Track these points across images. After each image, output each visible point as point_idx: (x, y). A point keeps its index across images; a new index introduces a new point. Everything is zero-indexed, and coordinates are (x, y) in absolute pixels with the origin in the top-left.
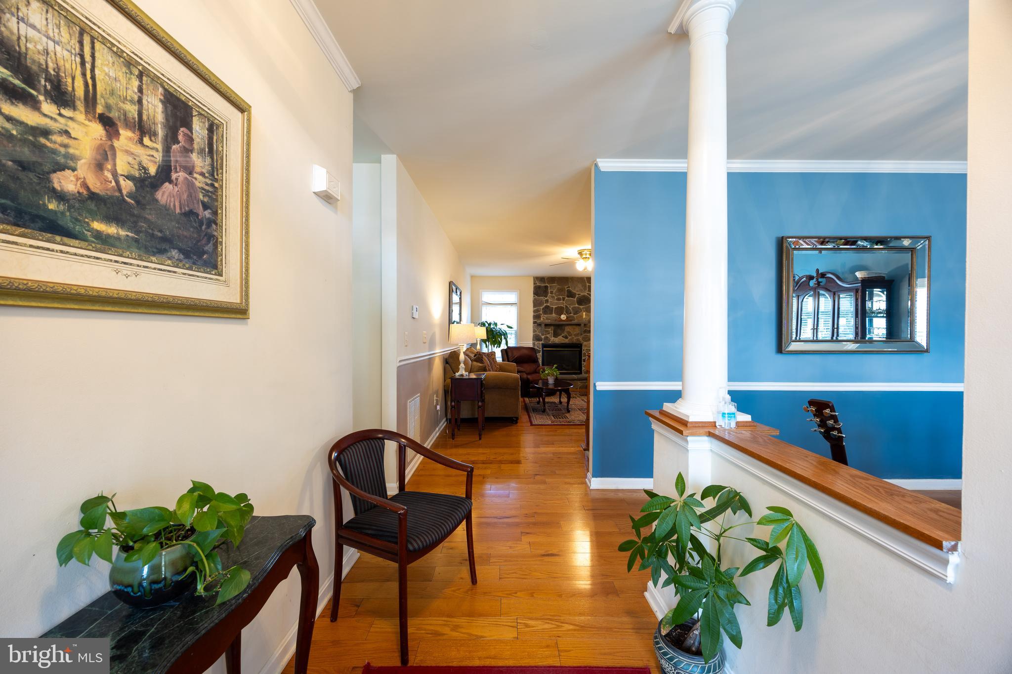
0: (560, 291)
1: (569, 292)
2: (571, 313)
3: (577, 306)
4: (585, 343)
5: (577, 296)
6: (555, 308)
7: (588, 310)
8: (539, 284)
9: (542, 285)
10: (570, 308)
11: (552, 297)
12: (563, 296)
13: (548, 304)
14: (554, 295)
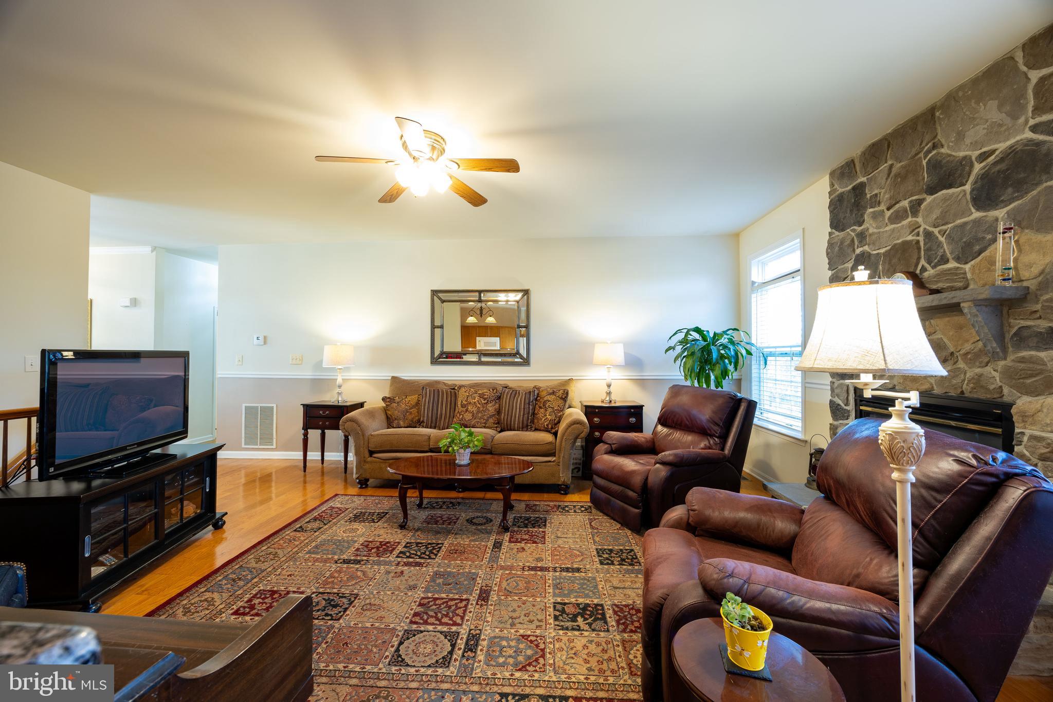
0: (902, 178)
1: (935, 165)
2: (944, 261)
3: (976, 215)
4: (1024, 403)
5: (977, 167)
6: (885, 254)
8: (841, 190)
9: (850, 187)
10: (942, 239)
11: (875, 216)
12: (914, 198)
13: (866, 248)
14: (883, 207)
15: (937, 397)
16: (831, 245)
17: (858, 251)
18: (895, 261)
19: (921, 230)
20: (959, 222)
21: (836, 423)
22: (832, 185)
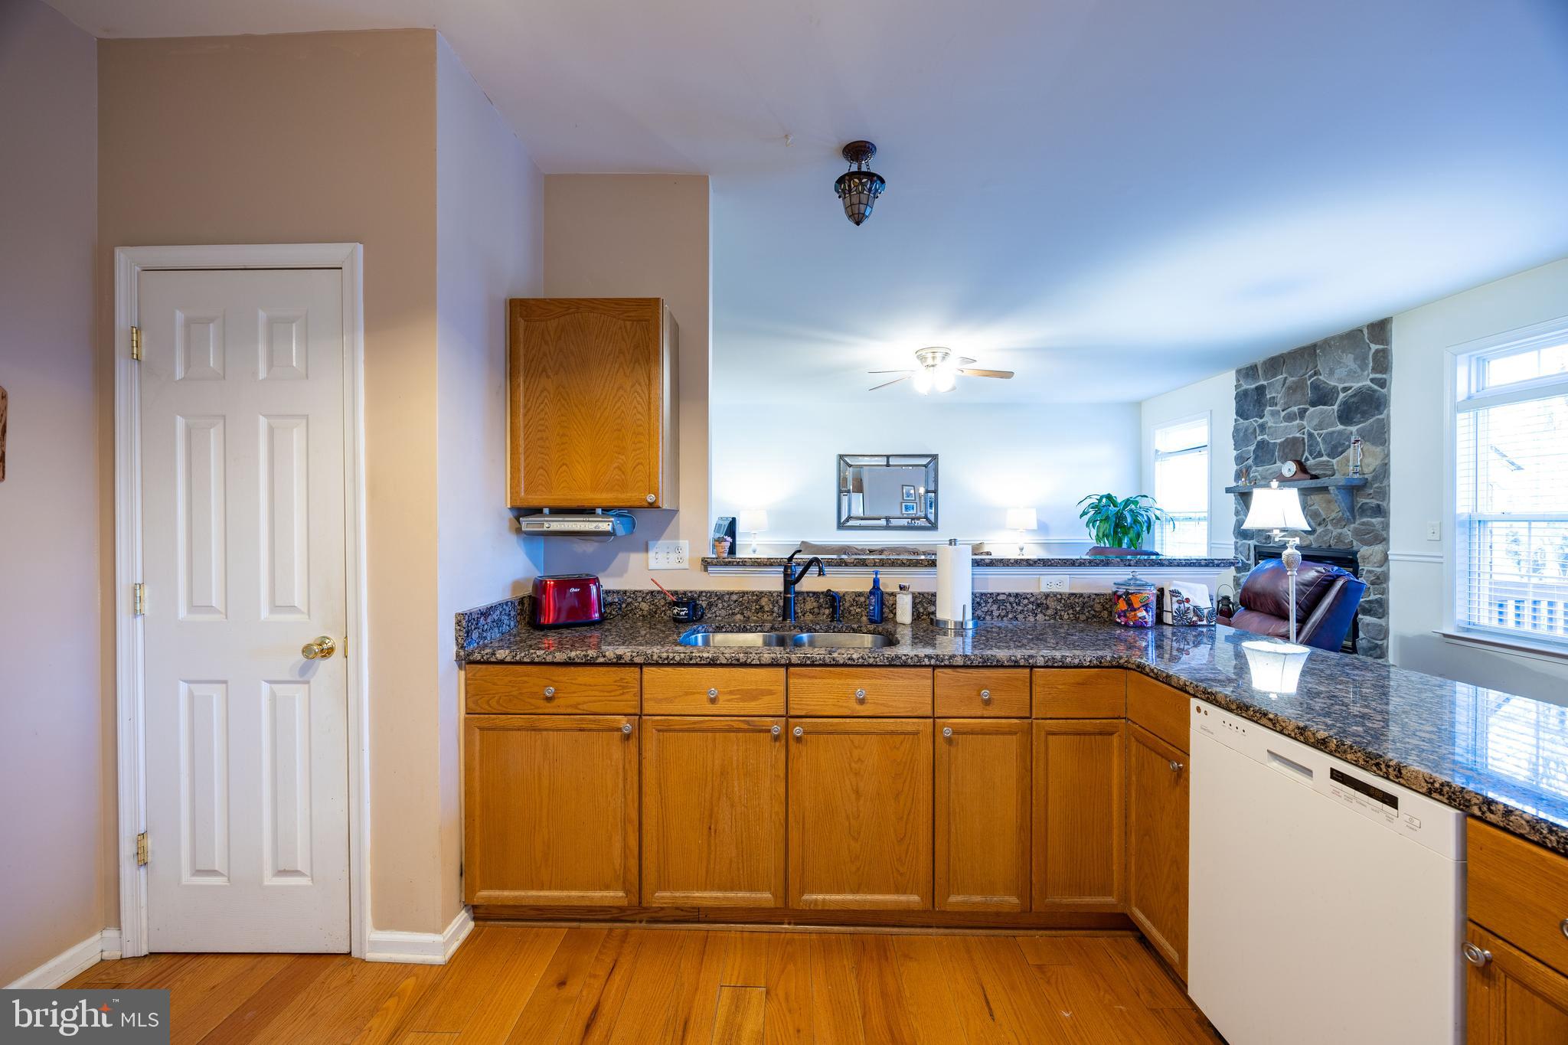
0: (1293, 390)
1: (1315, 387)
2: (1320, 455)
3: (1340, 427)
4: (1364, 551)
5: (1342, 395)
6: (1282, 443)
7: (1380, 436)
8: (1245, 387)
9: (1253, 386)
10: (1319, 440)
11: (1274, 414)
12: (1301, 406)
13: (1265, 437)
14: (1278, 408)
15: (1315, 550)
16: (1236, 430)
17: (1259, 438)
18: (1287, 450)
19: (1306, 430)
20: (1330, 430)
21: (1238, 575)
22: (1238, 380)
